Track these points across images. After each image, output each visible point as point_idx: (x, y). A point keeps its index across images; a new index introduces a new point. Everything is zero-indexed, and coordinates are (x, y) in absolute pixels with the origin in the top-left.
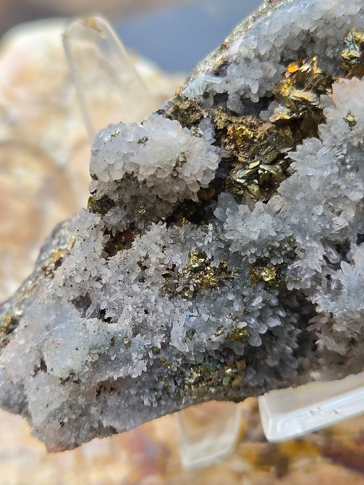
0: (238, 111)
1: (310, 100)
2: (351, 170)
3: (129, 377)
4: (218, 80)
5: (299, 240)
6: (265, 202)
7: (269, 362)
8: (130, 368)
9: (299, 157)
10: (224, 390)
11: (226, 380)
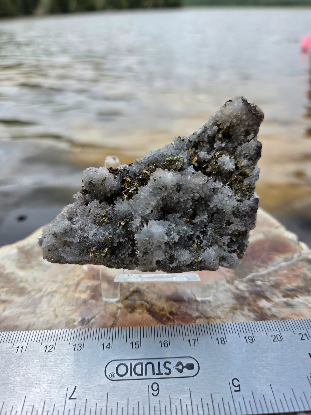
0: (132, 177)
1: (148, 173)
2: (153, 195)
3: (73, 242)
4: (128, 166)
5: (133, 213)
6: (128, 201)
7: (120, 255)
8: (74, 239)
9: (141, 189)
10: (103, 259)
11: (104, 255)
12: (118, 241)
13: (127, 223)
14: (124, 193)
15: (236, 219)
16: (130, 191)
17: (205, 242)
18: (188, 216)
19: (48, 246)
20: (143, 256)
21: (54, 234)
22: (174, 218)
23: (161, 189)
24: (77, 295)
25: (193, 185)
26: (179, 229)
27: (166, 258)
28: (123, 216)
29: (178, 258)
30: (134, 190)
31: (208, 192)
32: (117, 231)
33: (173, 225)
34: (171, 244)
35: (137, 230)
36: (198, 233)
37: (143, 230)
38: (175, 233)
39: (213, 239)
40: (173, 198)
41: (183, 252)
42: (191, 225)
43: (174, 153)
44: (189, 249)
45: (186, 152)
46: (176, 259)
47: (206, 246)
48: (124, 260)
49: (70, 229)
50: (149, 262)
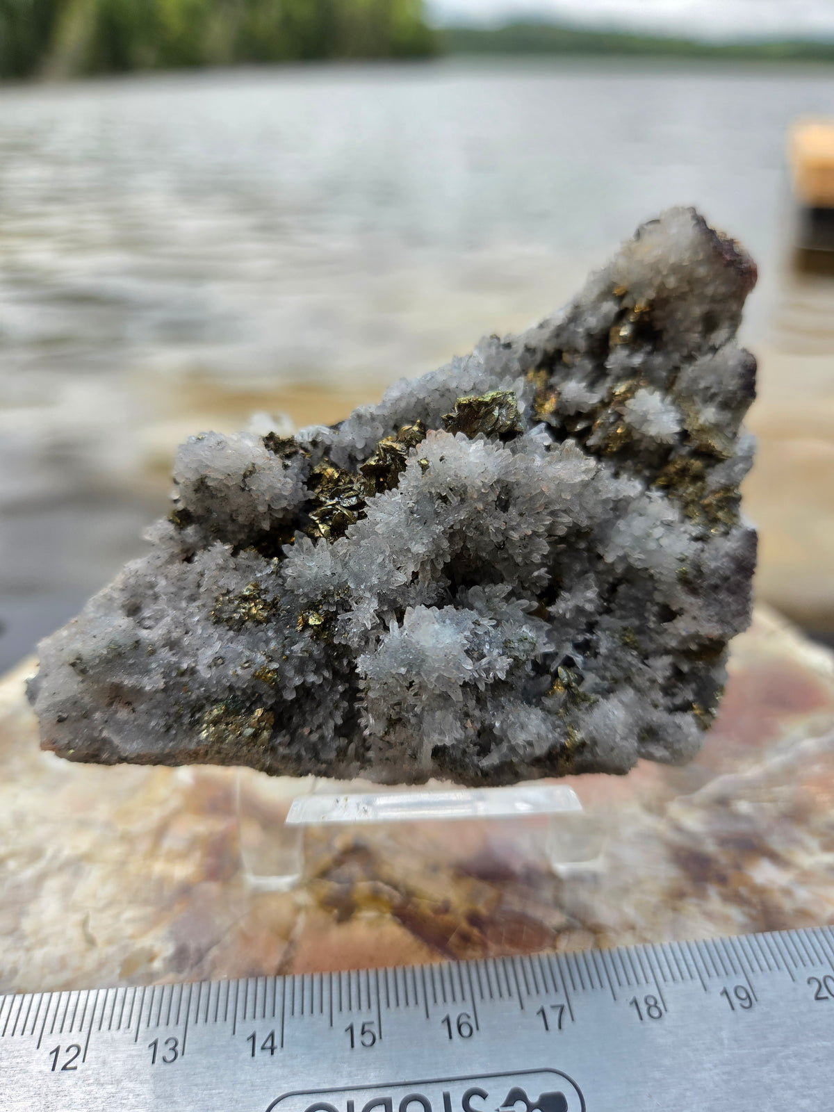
0: (342, 464)
1: (398, 448)
2: (418, 521)
3: (142, 688)
4: (326, 431)
5: (351, 585)
6: (332, 543)
7: (306, 731)
8: (146, 679)
9: (374, 503)
10: (247, 744)
11: (249, 731)
12: (298, 681)
13: (330, 619)
14: (315, 518)
15: (692, 599)
16: (337, 510)
17: (591, 679)
18: (533, 593)
19: (54, 705)
20: (387, 733)
21: (78, 661)
22: (488, 600)
23: (445, 499)
24: (159, 867)
25: (553, 487)
26: (508, 635)
27: (467, 737)
28: (316, 595)
29: (506, 736)
30: (351, 508)
31: (599, 510)
32: (295, 648)
33: (487, 623)
34: (482, 687)
35: (363, 643)
36: (568, 650)
37: (386, 641)
38: (497, 651)
39: (617, 666)
40: (488, 528)
41: (522, 714)
42: (544, 623)
43: (482, 382)
44: (539, 704)
45: (521, 383)
46: (499, 741)
47: (597, 692)
48: (320, 747)
49: (130, 642)
50: (409, 752)
